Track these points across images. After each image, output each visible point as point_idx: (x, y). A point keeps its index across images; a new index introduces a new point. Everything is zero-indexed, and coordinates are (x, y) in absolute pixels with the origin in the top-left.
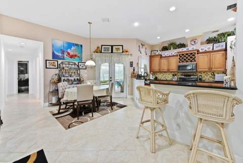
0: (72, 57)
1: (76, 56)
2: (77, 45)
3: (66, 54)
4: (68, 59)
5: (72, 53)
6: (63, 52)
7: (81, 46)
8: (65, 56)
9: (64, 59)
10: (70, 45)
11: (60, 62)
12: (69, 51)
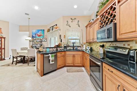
0: (39, 36)
1: (41, 35)
2: (41, 30)
3: (37, 35)
4: (37, 37)
5: (39, 34)
6: (36, 35)
7: (44, 30)
8: (37, 36)
9: (36, 37)
10: (39, 31)
11: (35, 38)
12: (38, 33)
